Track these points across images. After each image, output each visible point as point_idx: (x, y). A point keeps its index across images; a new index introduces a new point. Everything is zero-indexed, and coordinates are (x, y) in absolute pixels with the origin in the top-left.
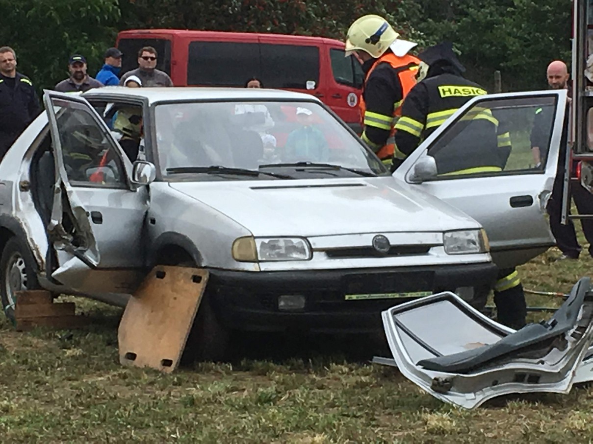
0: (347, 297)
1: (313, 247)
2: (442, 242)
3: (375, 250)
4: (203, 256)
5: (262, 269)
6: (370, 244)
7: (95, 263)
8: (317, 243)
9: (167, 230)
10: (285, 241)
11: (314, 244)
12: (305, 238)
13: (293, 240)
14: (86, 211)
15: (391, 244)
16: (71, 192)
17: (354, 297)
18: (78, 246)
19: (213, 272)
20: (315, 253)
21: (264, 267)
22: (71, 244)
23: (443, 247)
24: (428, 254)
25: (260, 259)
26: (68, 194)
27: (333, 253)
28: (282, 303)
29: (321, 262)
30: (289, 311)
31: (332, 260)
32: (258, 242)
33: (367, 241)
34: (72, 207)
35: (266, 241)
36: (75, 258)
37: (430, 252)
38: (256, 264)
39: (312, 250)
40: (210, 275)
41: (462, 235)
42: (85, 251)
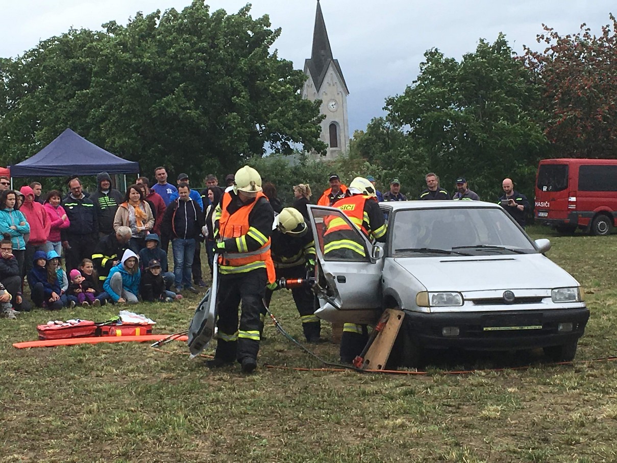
0: (485, 329)
1: (464, 298)
2: (550, 295)
3: (504, 299)
4: (403, 303)
5: (432, 312)
6: (502, 297)
7: (339, 306)
8: (467, 296)
9: (389, 287)
10: (446, 294)
11: (465, 296)
12: (460, 293)
13: (452, 293)
14: (333, 275)
15: (515, 296)
16: (324, 264)
17: (490, 329)
18: (330, 297)
19: (407, 312)
20: (465, 302)
21: (433, 310)
22: (326, 295)
23: (551, 298)
24: (541, 303)
25: (431, 305)
26: (322, 266)
27: (477, 302)
28: (445, 332)
29: (469, 307)
30: (448, 337)
31: (476, 306)
32: (431, 295)
33: (500, 295)
34: (324, 273)
35: (436, 294)
36: (328, 303)
37: (542, 301)
38: (429, 308)
39: (464, 300)
40: (406, 315)
41: (565, 291)
42: (334, 299)
